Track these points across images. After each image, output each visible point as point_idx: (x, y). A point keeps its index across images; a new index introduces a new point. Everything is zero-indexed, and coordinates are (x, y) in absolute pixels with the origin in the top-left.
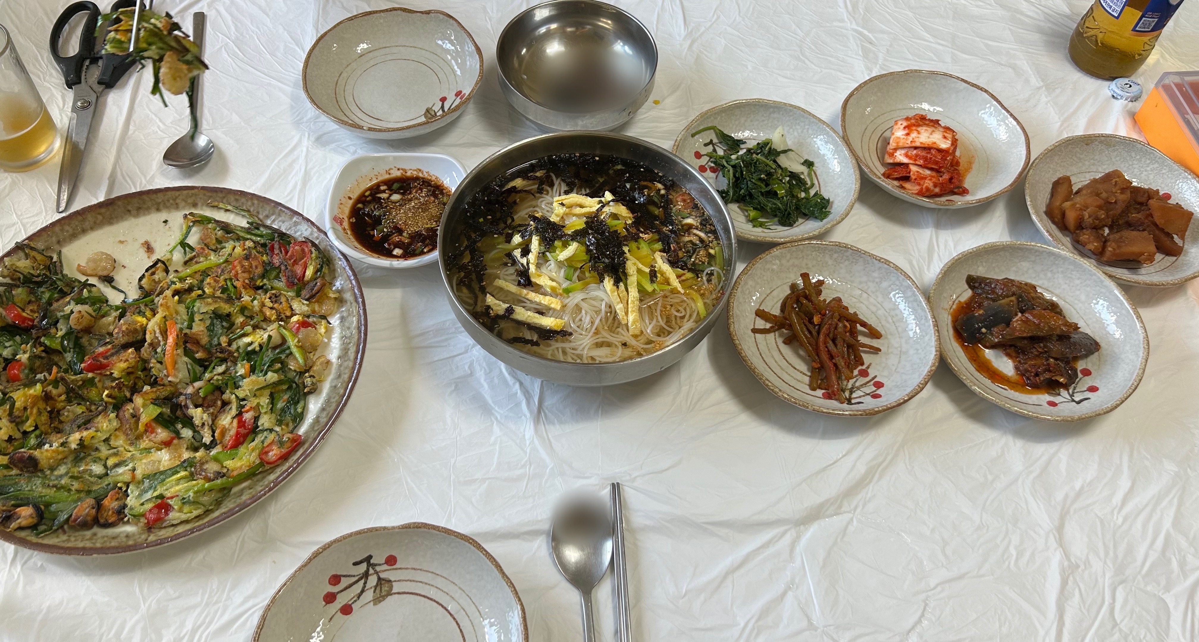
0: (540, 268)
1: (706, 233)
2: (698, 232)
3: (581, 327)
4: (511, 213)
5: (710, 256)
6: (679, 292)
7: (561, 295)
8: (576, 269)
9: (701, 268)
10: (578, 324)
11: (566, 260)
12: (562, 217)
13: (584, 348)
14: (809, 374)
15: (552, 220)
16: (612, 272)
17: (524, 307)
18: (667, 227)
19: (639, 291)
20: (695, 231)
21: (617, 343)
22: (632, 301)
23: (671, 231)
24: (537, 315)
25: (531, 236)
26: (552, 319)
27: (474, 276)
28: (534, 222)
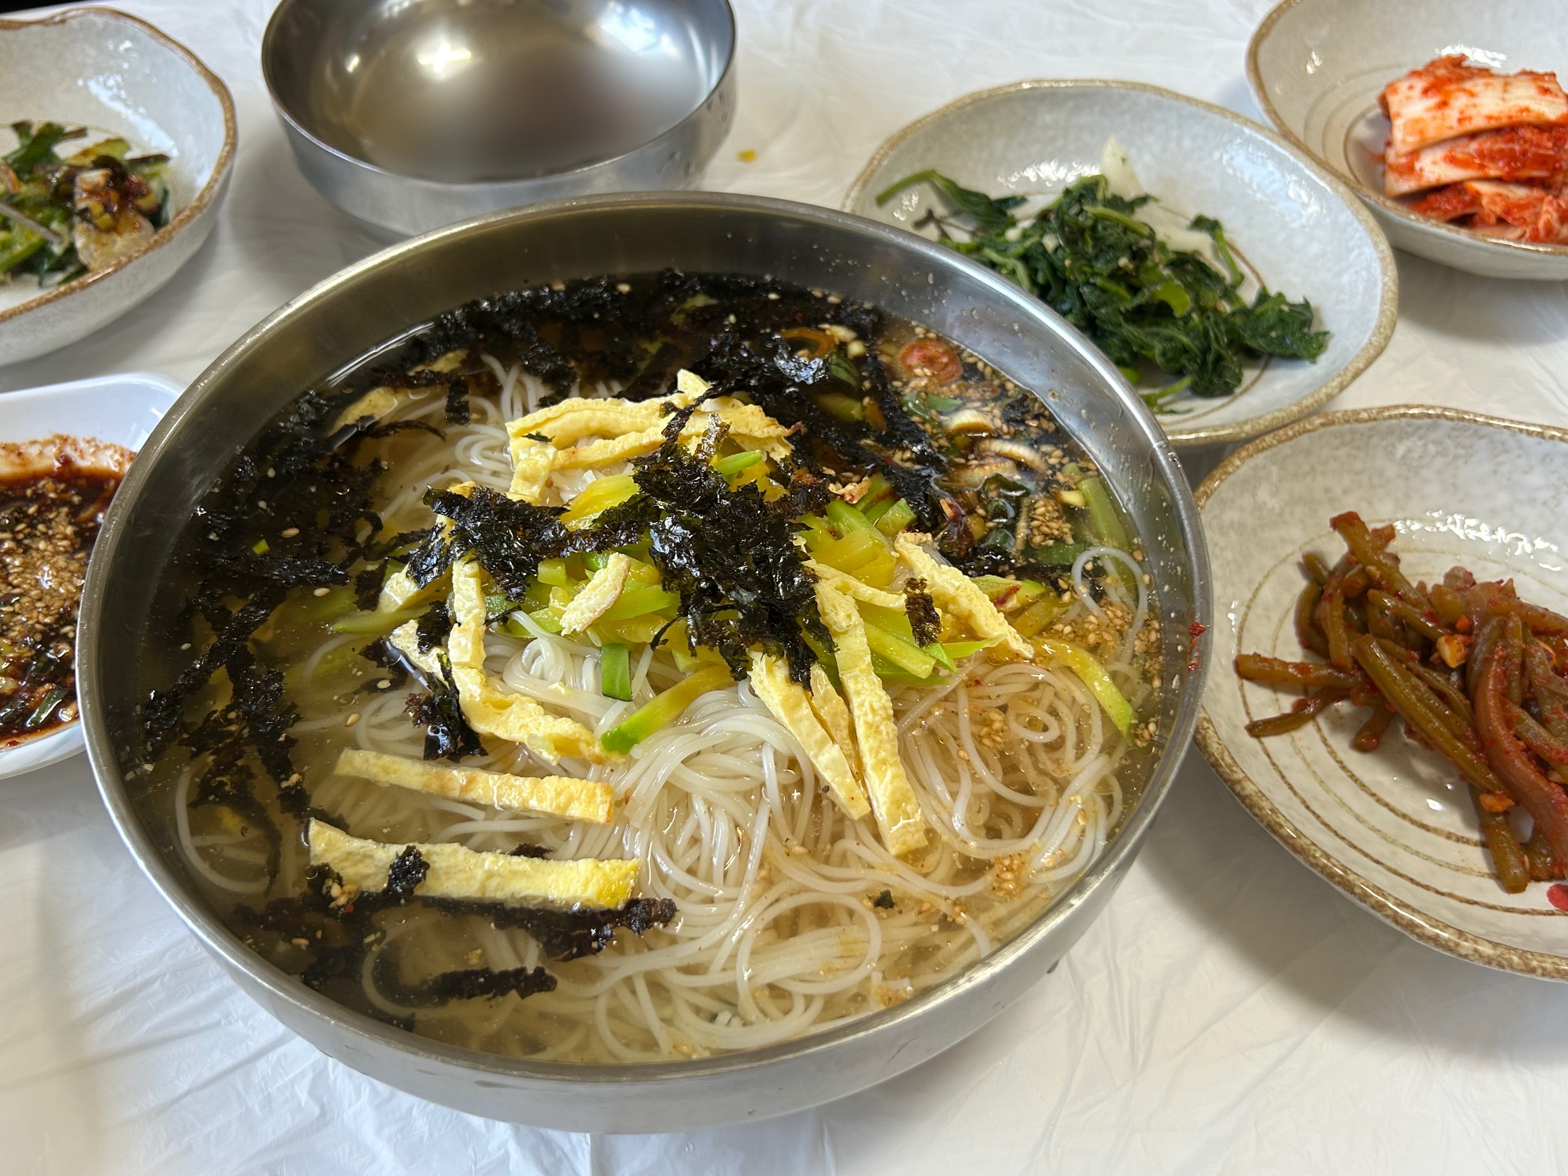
0: (499, 674)
1: (1034, 444)
2: (1008, 447)
3: (703, 868)
4: (366, 504)
5: (1069, 512)
6: (1017, 657)
7: (600, 761)
8: (635, 652)
9: (1056, 559)
10: (688, 861)
11: (594, 625)
12: (549, 484)
13: (733, 956)
14: (1475, 836)
15: (515, 498)
16: (775, 633)
17: (463, 839)
18: (904, 449)
19: (888, 684)
20: (997, 446)
21: (854, 903)
22: (869, 725)
23: (920, 459)
24: (522, 863)
25: (445, 564)
26: (585, 866)
27: (252, 758)
28: (449, 514)
